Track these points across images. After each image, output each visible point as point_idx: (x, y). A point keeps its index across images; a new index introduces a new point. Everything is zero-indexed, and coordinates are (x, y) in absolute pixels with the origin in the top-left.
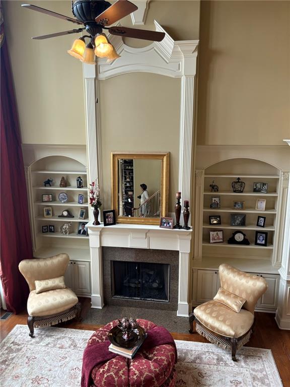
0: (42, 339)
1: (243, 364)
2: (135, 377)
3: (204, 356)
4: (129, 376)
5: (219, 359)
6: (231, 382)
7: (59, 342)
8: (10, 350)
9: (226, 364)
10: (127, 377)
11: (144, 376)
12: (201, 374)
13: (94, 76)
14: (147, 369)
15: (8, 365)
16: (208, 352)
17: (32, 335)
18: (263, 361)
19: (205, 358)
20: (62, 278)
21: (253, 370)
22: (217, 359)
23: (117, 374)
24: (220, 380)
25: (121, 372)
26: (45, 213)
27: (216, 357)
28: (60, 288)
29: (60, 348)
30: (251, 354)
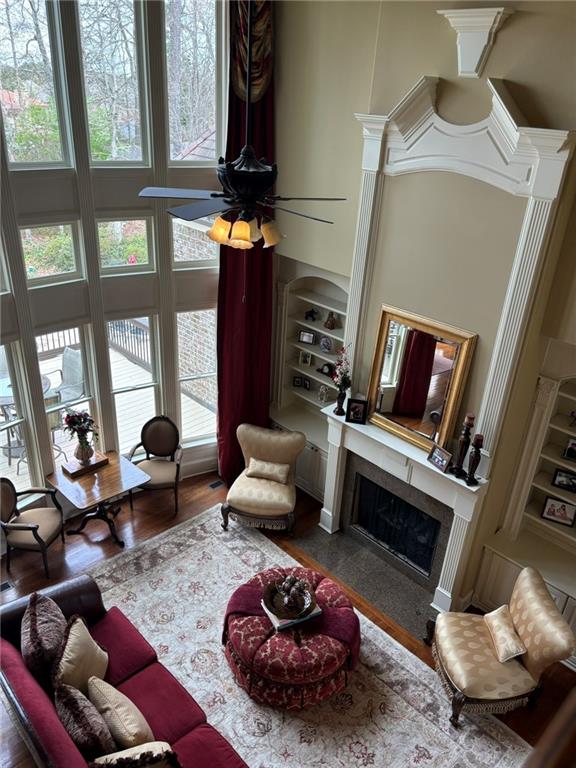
0: (232, 538)
1: (462, 738)
2: (263, 654)
3: (412, 687)
4: (258, 649)
5: (432, 707)
6: (417, 747)
7: (249, 552)
8: (193, 535)
9: (435, 720)
10: (254, 648)
11: (274, 660)
12: (384, 708)
13: (377, 169)
14: (282, 655)
15: (181, 551)
16: (425, 685)
17: (225, 527)
18: (501, 756)
19: (412, 691)
20: (285, 467)
21: (471, 757)
22: (429, 705)
23: (247, 637)
24: (402, 733)
25: (252, 638)
26: (301, 359)
27: (429, 701)
28: (278, 481)
29: (243, 561)
30: (493, 734)
